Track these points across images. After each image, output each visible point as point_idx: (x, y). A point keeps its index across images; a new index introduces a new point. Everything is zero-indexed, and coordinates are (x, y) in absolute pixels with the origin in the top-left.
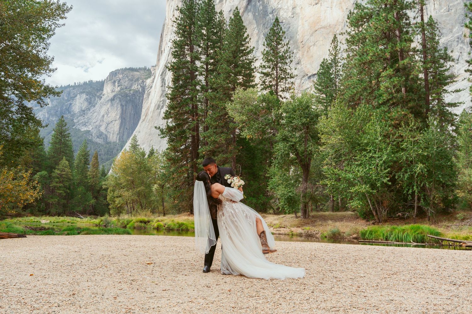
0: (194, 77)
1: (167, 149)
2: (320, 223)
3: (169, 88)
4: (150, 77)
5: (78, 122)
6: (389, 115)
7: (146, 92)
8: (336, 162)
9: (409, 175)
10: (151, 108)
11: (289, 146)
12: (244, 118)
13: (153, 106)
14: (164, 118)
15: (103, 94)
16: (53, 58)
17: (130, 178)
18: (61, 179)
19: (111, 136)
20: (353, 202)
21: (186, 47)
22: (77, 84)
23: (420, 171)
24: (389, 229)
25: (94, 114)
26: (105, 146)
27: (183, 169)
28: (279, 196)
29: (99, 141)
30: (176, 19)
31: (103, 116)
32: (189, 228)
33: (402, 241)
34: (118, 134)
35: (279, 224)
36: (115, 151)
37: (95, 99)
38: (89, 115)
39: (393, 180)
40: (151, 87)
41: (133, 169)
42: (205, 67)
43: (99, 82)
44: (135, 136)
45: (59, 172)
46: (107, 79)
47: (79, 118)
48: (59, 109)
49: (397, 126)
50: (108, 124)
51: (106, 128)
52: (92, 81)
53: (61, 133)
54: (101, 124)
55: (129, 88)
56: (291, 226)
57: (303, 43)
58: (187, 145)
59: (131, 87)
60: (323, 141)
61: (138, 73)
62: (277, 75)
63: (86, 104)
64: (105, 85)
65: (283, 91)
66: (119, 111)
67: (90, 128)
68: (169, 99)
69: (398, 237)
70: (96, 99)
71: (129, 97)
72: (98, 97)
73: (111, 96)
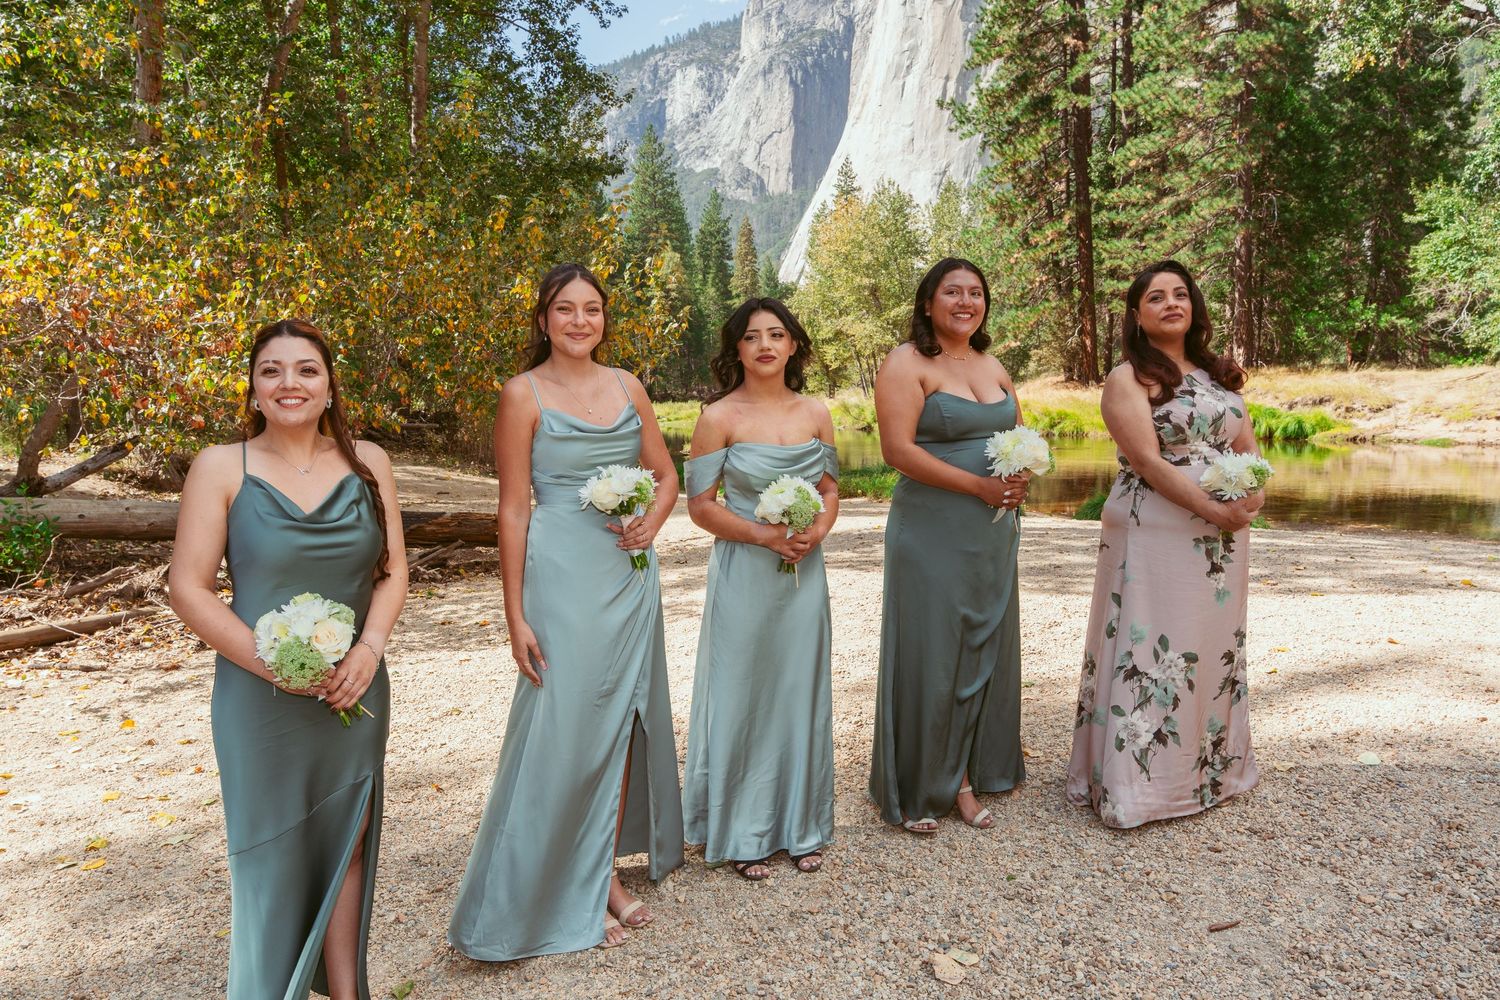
1: (989, 171)
5: (686, 149)
7: (858, 33)
10: (876, 78)
13: (881, 69)
15: (741, 57)
17: (866, 281)
19: (772, 179)
22: (671, 42)
25: (725, 120)
26: (759, 207)
29: (745, 195)
31: (747, 123)
34: (790, 170)
36: (786, 218)
37: (722, 77)
38: (712, 124)
40: (872, 13)
43: (727, 22)
44: (847, 163)
46: (748, 9)
47: (687, 139)
50: (761, 146)
51: (757, 157)
52: (708, 24)
53: (652, 176)
54: (743, 146)
55: (807, 29)
59: (813, 23)
63: (700, 92)
64: (743, 31)
66: (788, 103)
67: (716, 162)
70: (725, 76)
71: (812, 54)
72: (729, 70)
73: (764, 62)
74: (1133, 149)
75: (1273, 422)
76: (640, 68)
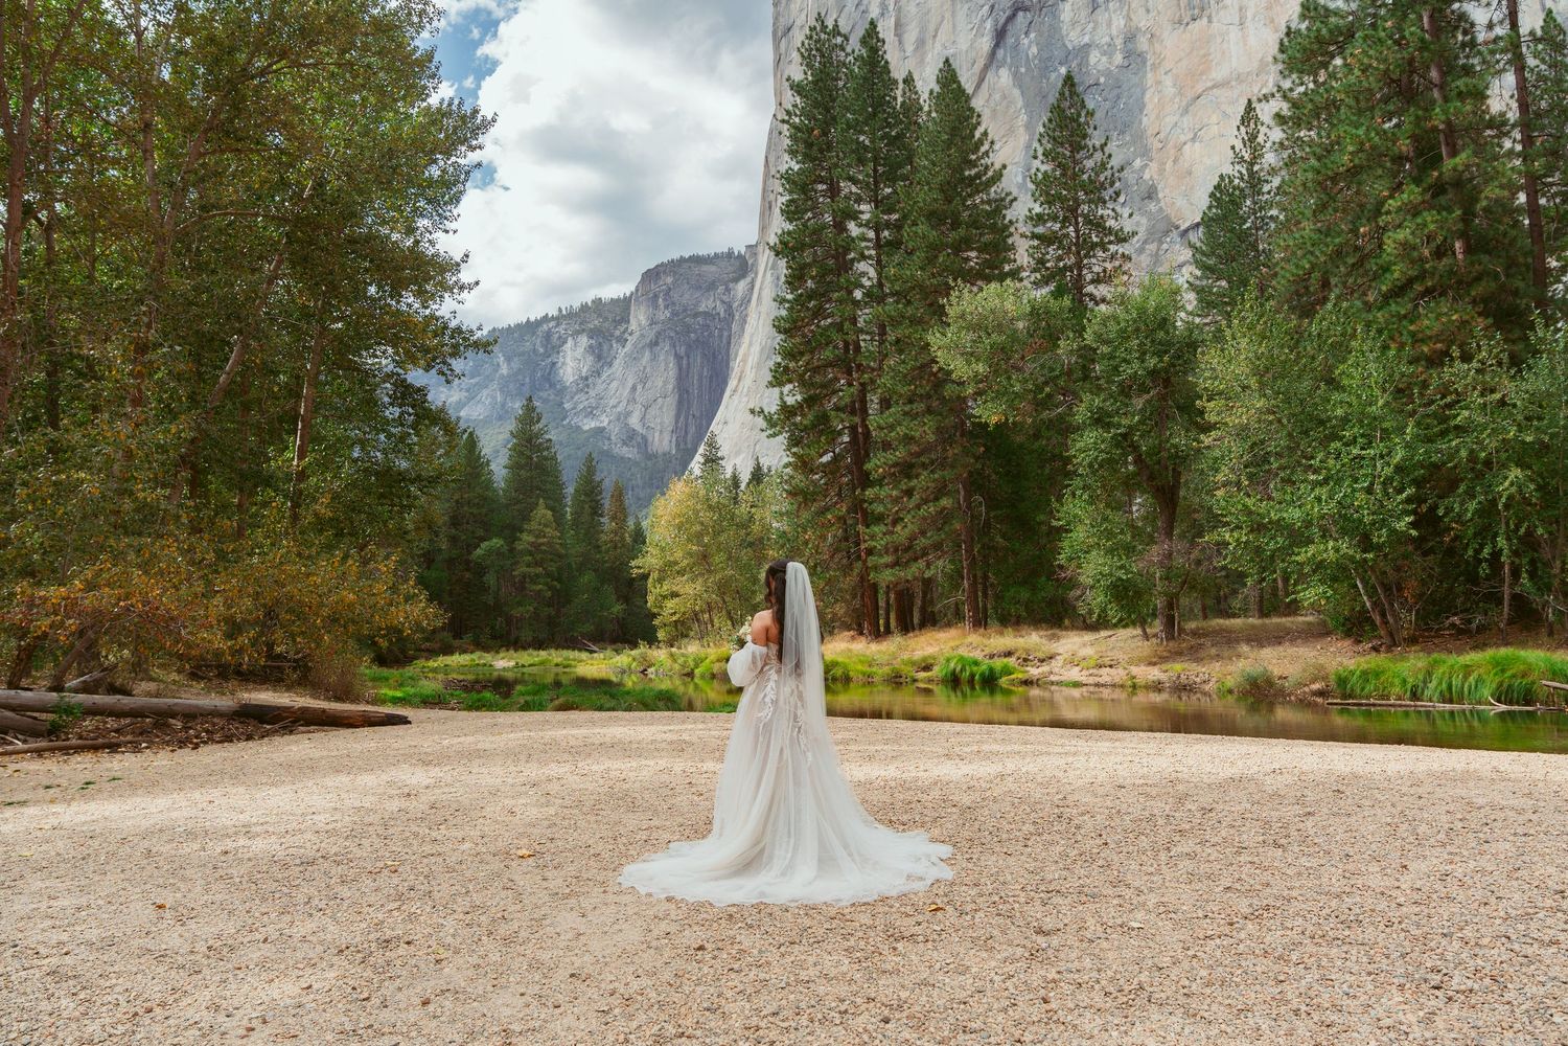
0: (845, 266)
1: (786, 466)
2: (1213, 651)
3: (782, 301)
4: (743, 276)
5: (574, 408)
6: (1412, 328)
7: (737, 316)
8: (1250, 477)
9: (1480, 503)
10: (750, 359)
11: (1112, 438)
12: (981, 368)
13: (756, 349)
14: (771, 385)
15: (630, 330)
16: (467, 256)
17: (694, 548)
18: (539, 557)
19: (656, 439)
20: (1304, 590)
21: (821, 187)
22: (564, 312)
23: (1513, 489)
24: (1420, 665)
25: (612, 385)
26: (643, 464)
27: (829, 517)
28: (1090, 581)
29: (629, 452)
30: (788, 113)
31: (634, 388)
32: (851, 674)
33: (1460, 702)
34: (673, 431)
35: (1096, 657)
37: (612, 346)
38: (600, 387)
39: (1427, 521)
40: (749, 301)
41: (702, 524)
42: (871, 234)
43: (618, 300)
44: (714, 436)
45: (531, 539)
46: (637, 290)
47: (576, 397)
48: (527, 380)
49: (1437, 360)
50: (646, 409)
51: (642, 419)
52: (600, 300)
53: (529, 441)
54: (630, 408)
55: (691, 311)
56: (1131, 662)
57: (1162, 136)
58: (837, 450)
59: (696, 305)
60: (1212, 418)
61: (713, 268)
62: (1078, 237)
63: (590, 359)
64: (632, 308)
65: (1097, 281)
66: (672, 373)
67: (604, 421)
68: (780, 332)
69: (1450, 687)
70: (614, 345)
71: (695, 332)
72: (618, 341)
73: (651, 335)
74: (882, 460)
75: (975, 668)
76: (534, 333)
